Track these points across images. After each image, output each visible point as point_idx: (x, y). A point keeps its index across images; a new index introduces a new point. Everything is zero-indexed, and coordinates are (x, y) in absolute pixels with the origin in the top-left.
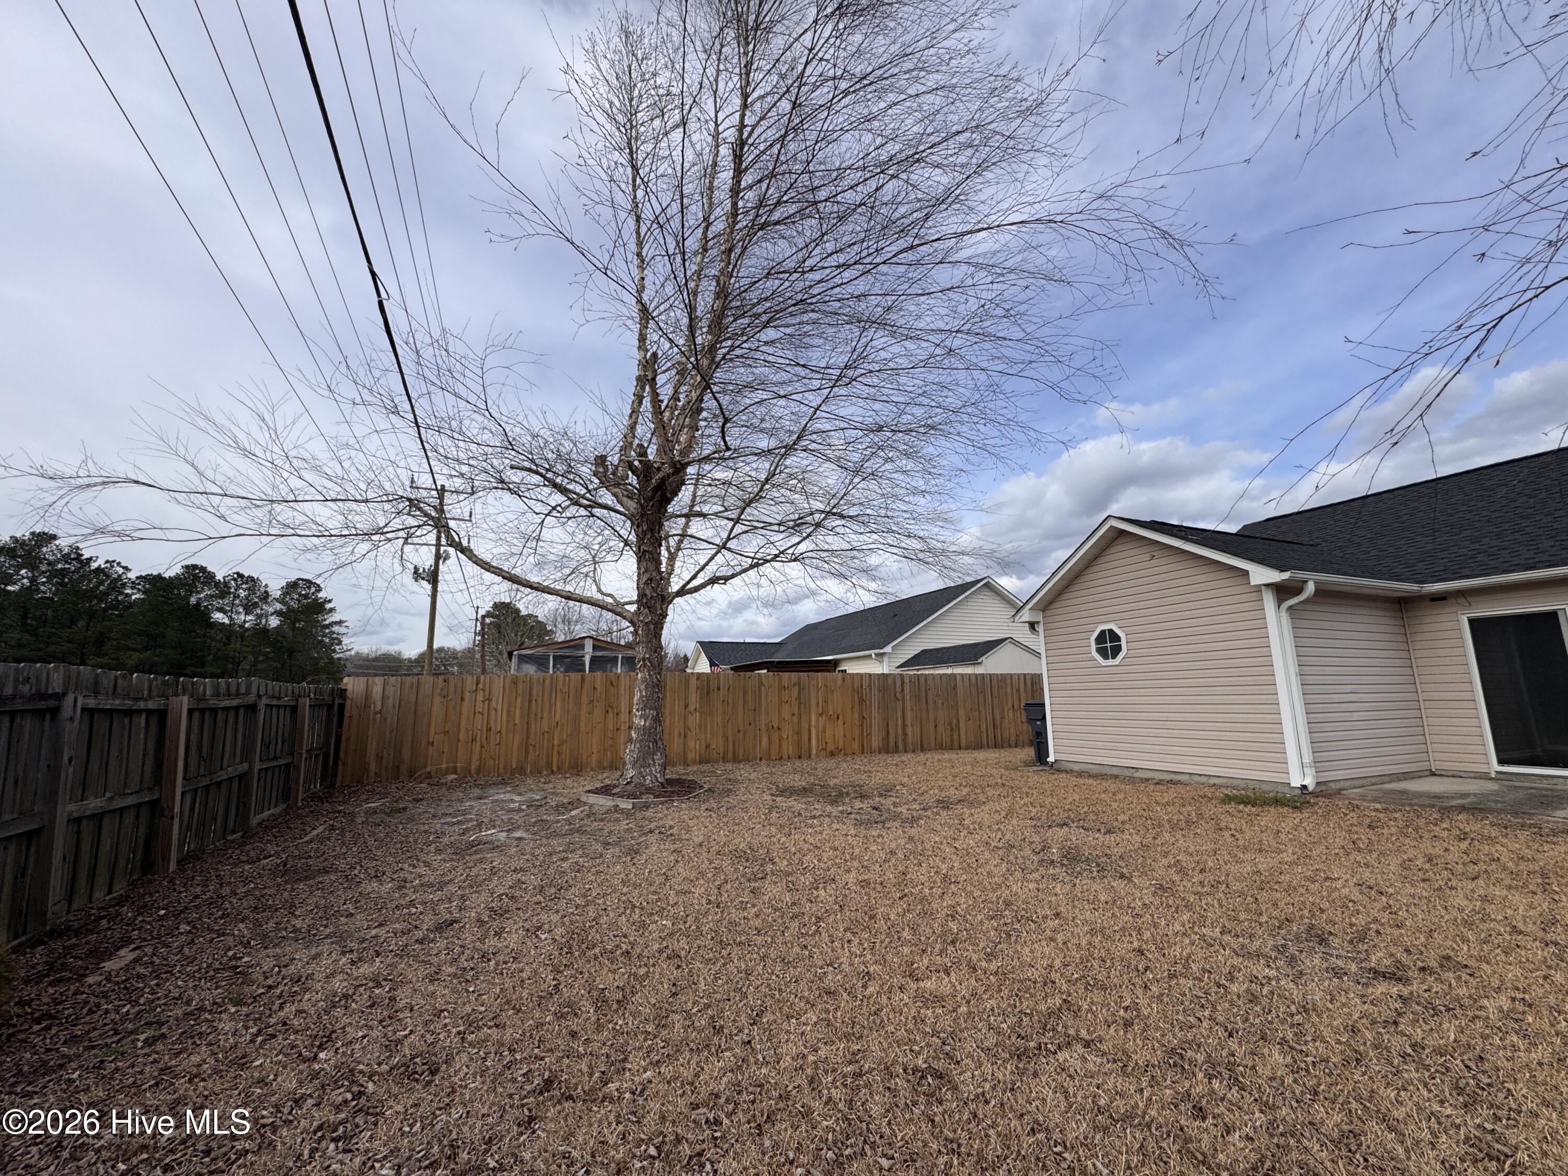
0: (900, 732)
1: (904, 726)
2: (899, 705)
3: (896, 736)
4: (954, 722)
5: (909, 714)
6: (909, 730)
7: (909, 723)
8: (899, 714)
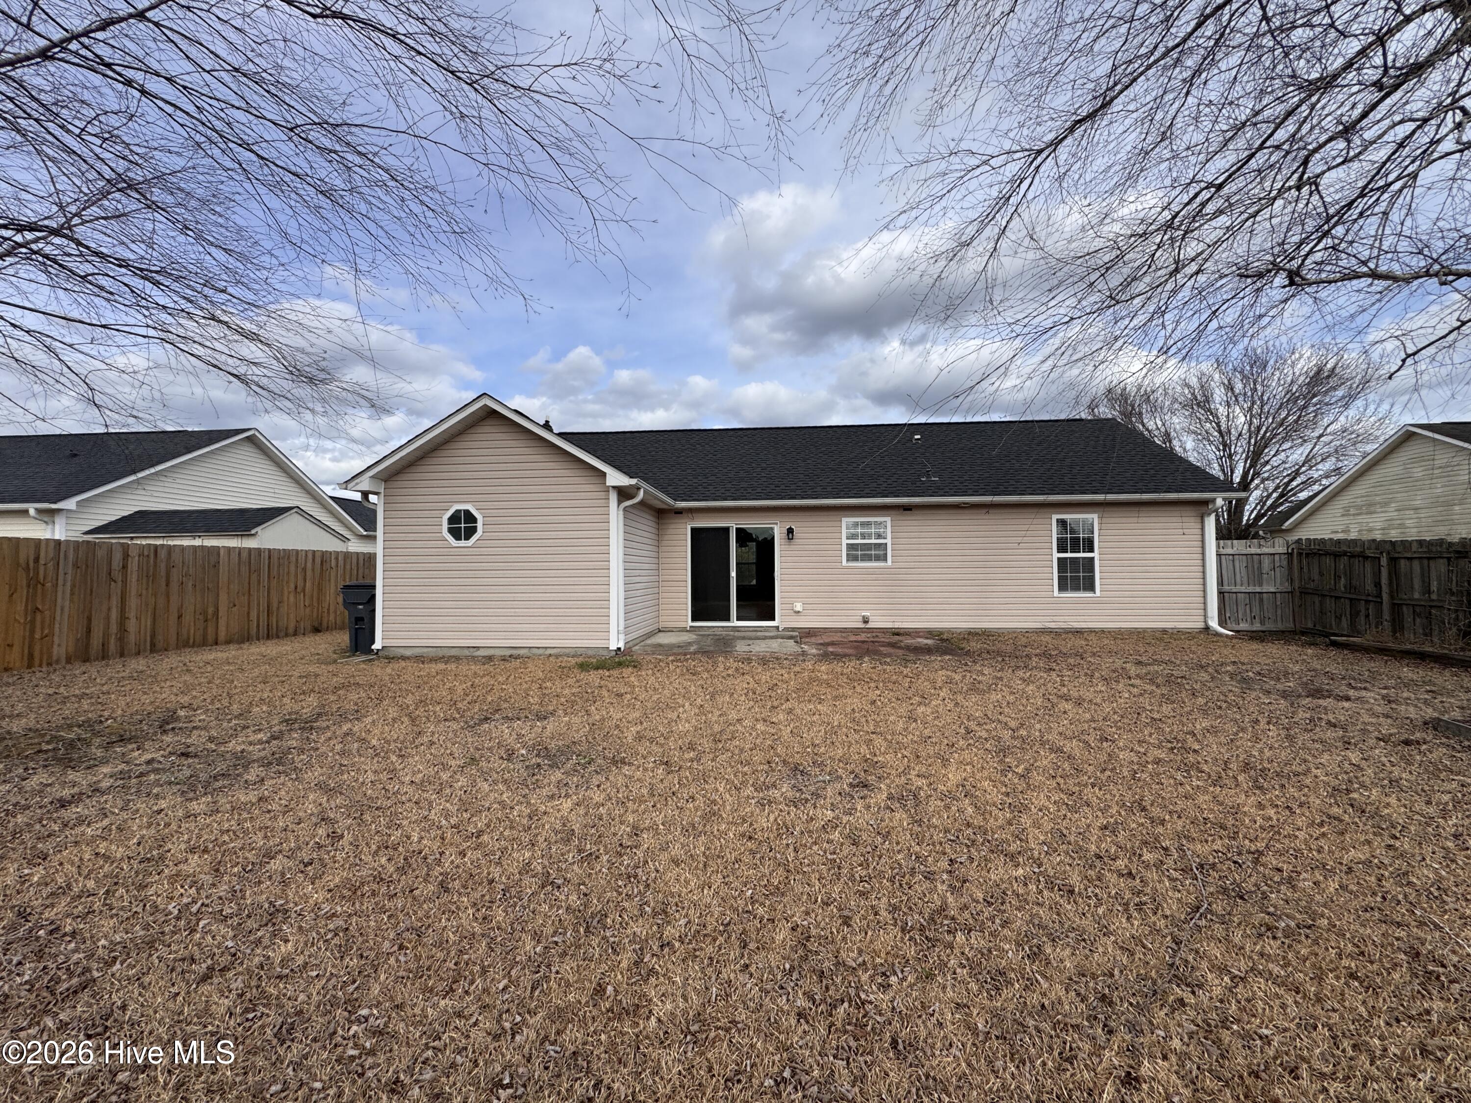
0: (114, 628)
1: (123, 618)
2: (116, 589)
3: (106, 635)
4: (211, 610)
5: (133, 602)
6: (132, 625)
7: (132, 614)
8: (115, 601)
